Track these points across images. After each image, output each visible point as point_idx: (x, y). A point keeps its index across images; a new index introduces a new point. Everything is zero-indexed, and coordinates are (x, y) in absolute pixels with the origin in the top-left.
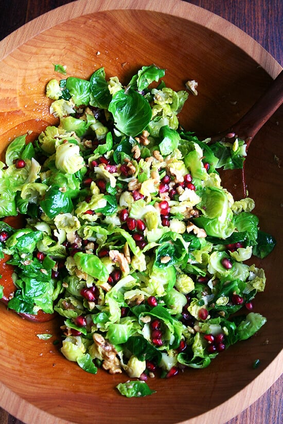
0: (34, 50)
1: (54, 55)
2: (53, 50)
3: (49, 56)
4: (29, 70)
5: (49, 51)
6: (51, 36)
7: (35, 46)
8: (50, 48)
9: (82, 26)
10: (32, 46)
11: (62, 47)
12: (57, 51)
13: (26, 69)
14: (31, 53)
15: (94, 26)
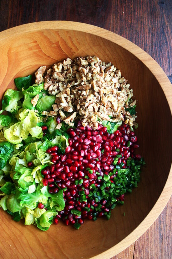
0: (102, 44)
1: (108, 56)
2: (109, 54)
3: (105, 54)
4: (92, 49)
5: (108, 53)
6: (114, 47)
7: (104, 44)
8: (109, 52)
9: (130, 59)
10: (103, 42)
11: (114, 57)
12: (110, 56)
13: (91, 48)
14: (100, 44)
15: (135, 65)
